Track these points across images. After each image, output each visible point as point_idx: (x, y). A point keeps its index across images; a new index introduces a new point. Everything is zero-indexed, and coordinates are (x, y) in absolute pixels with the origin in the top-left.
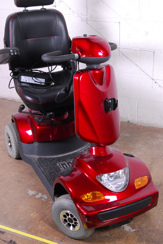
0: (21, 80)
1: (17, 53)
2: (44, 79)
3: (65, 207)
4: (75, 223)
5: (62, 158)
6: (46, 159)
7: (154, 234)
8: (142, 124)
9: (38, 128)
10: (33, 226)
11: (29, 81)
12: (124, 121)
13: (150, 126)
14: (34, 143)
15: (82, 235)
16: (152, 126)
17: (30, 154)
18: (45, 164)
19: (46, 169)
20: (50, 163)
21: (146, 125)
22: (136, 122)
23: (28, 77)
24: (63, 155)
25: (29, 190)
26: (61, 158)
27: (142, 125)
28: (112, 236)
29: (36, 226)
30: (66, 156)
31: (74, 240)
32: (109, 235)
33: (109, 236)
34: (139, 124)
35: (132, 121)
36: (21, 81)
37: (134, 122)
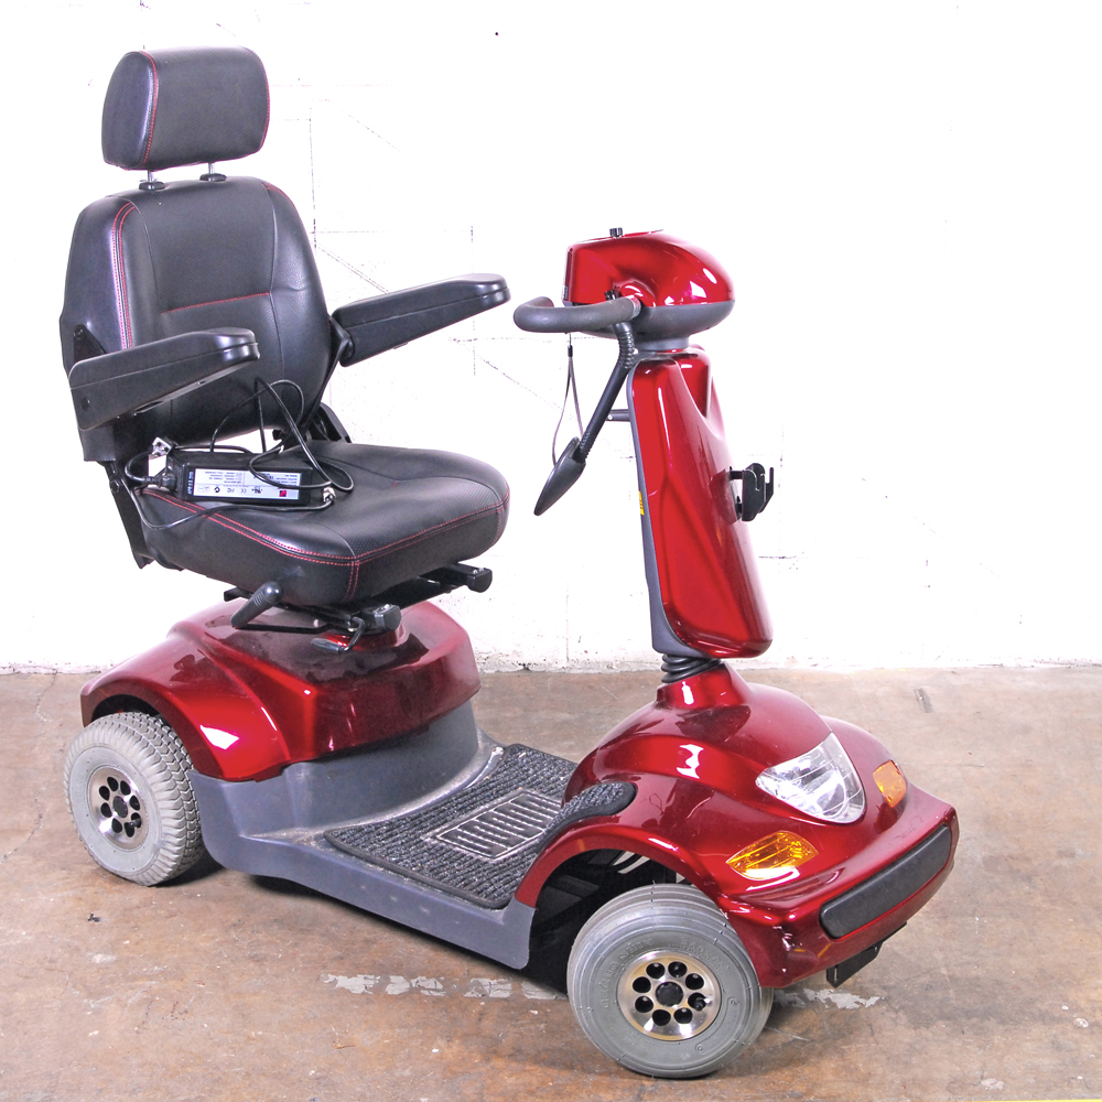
0: (193, 490)
1: (251, 349)
2: (299, 475)
3: (655, 934)
4: (693, 1000)
5: (425, 814)
6: (360, 829)
7: (951, 991)
8: (588, 666)
9: (307, 692)
10: (478, 1085)
11: (230, 490)
12: (503, 670)
13: (625, 669)
14: (286, 771)
15: (732, 1039)
16: (634, 670)
17: (275, 829)
18: (375, 848)
19: (397, 862)
20: (394, 841)
21: (610, 667)
22: (560, 667)
23: (225, 472)
24: (416, 808)
25: (332, 977)
26: (420, 816)
27: (591, 671)
28: (811, 1036)
29: (489, 1081)
30: (435, 807)
31: (685, 1082)
32: (799, 1035)
33: (798, 1038)
34: (579, 671)
35: (542, 661)
36: (196, 493)
37: (550, 665)
